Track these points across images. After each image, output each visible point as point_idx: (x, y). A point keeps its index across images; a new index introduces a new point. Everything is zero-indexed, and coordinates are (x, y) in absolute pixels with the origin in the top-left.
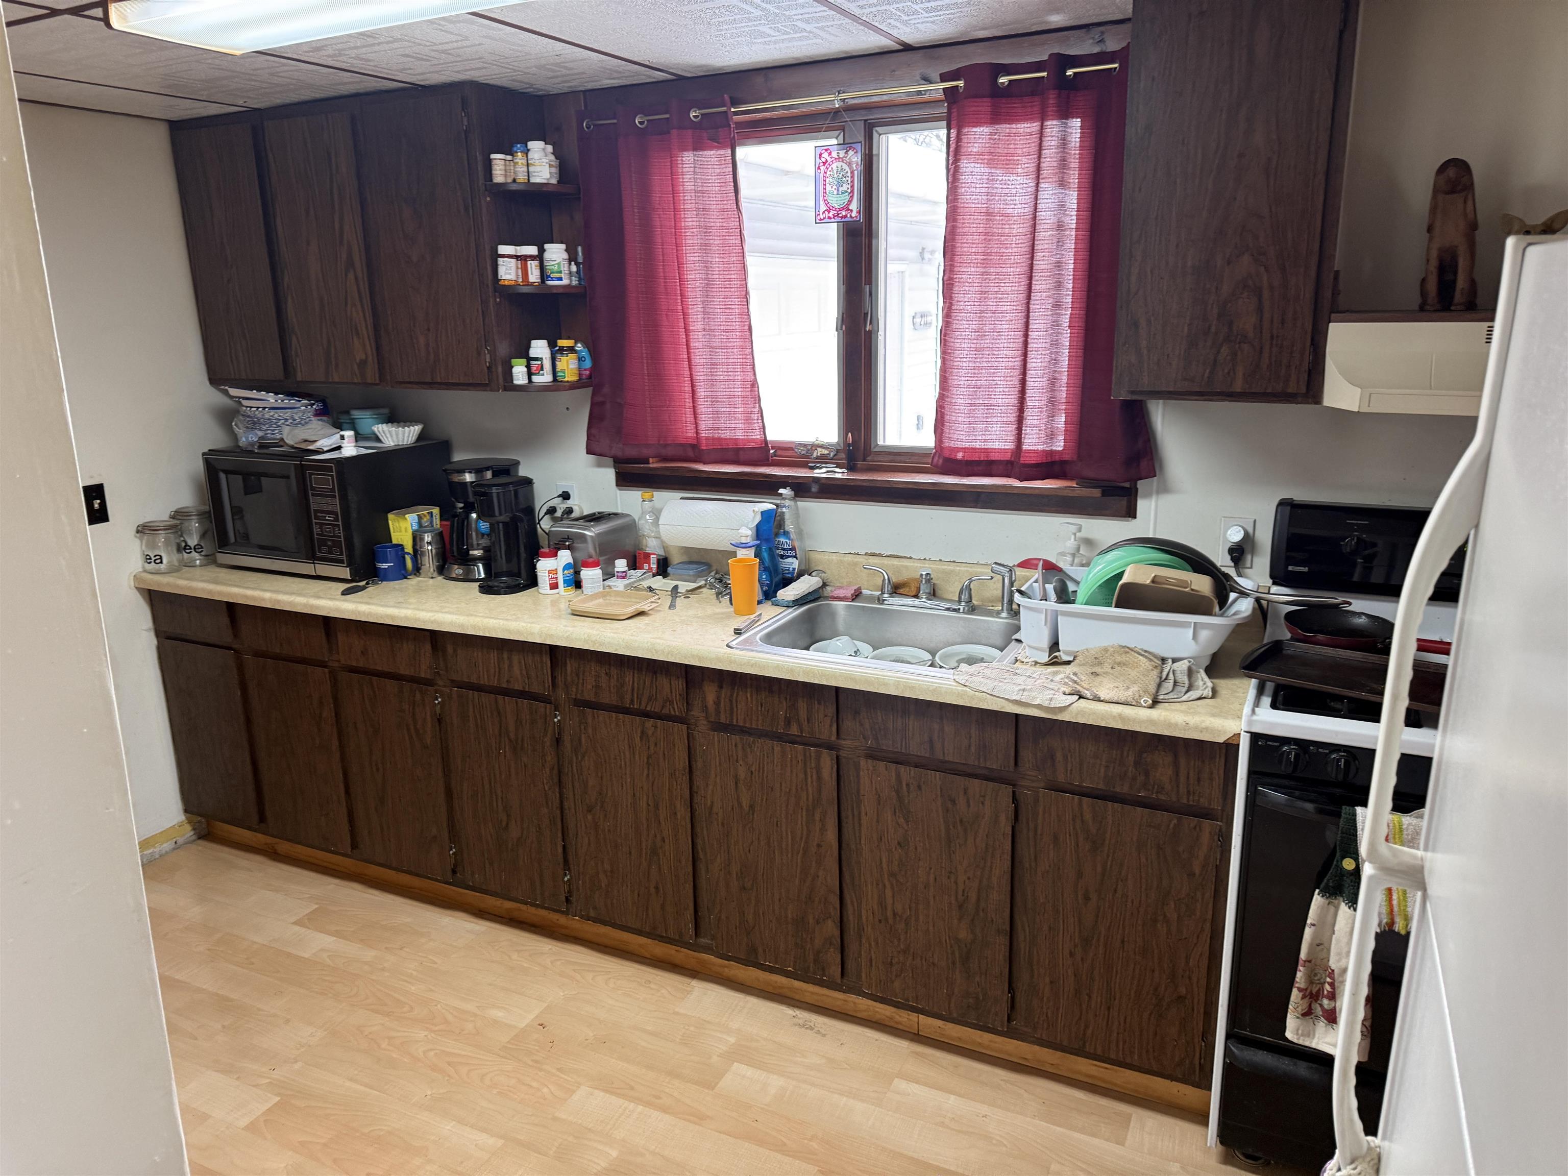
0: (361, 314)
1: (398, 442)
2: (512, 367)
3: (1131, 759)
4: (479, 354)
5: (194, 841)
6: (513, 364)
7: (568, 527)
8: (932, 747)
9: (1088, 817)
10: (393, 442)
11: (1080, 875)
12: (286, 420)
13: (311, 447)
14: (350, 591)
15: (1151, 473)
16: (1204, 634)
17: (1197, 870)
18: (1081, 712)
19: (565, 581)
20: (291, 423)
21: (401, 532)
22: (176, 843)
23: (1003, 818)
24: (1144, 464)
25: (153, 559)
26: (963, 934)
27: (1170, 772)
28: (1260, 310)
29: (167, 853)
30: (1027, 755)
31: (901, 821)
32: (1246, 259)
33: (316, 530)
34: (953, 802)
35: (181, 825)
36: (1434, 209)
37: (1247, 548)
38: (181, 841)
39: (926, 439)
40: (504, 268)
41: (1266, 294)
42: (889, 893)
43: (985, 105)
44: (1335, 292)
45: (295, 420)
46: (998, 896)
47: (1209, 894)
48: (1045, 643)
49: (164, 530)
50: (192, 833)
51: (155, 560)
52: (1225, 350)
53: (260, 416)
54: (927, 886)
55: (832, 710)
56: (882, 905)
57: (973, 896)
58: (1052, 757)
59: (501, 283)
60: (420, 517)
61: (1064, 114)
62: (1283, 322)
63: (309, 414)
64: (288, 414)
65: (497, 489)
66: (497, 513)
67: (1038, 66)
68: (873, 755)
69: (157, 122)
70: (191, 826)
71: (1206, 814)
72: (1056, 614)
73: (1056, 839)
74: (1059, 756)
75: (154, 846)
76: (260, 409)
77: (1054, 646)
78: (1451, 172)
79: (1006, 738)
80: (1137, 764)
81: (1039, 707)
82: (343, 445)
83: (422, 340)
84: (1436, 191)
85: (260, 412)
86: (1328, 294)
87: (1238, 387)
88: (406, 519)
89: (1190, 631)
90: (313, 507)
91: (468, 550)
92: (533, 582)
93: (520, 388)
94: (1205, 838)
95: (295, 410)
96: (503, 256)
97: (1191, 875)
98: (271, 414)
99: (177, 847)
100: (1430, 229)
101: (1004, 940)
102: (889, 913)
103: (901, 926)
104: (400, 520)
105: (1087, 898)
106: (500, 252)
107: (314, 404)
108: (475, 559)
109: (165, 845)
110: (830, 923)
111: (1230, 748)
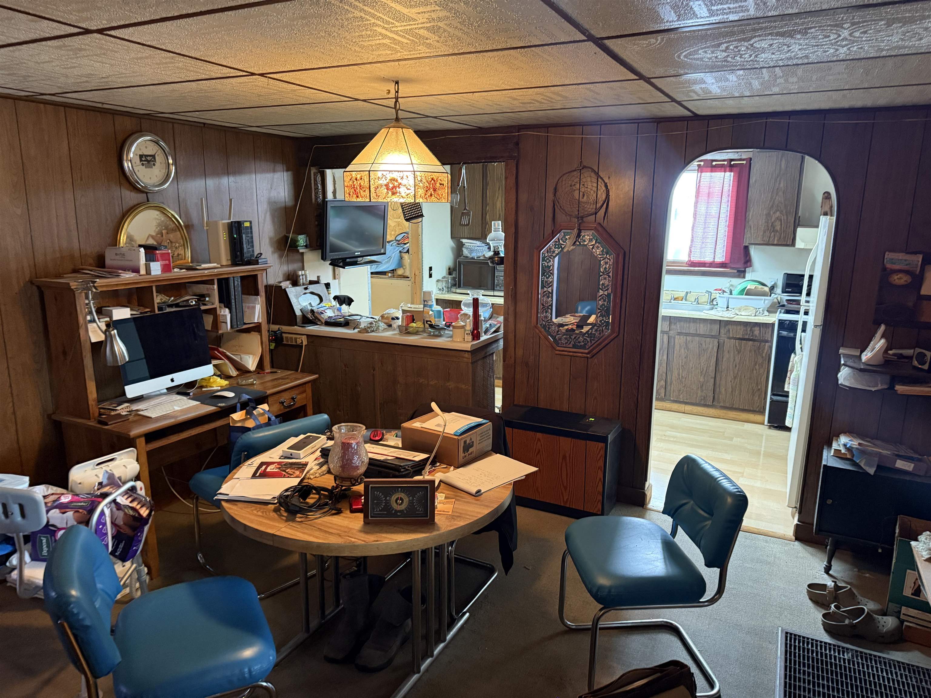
3: (749, 329)
8: (697, 331)
9: (737, 345)
11: (734, 360)
15: (751, 266)
16: (766, 302)
17: (764, 356)
18: (738, 318)
23: (715, 348)
24: (749, 264)
26: (702, 380)
27: (758, 332)
28: (781, 225)
30: (722, 331)
31: (686, 351)
32: (778, 213)
33: (496, 281)
34: (701, 344)
36: (822, 203)
37: (775, 286)
39: (685, 258)
41: (783, 221)
42: (681, 371)
43: (710, 169)
44: (799, 221)
46: (712, 368)
47: (767, 362)
48: (726, 307)
52: (772, 234)
53: (473, 248)
54: (692, 368)
55: (668, 323)
56: (679, 375)
57: (705, 369)
58: (729, 331)
61: (731, 171)
62: (786, 227)
67: (724, 160)
68: (680, 334)
71: (767, 341)
72: (729, 298)
73: (729, 352)
74: (731, 330)
77: (727, 308)
78: (826, 195)
79: (717, 327)
80: (750, 330)
81: (727, 317)
84: (823, 199)
86: (797, 221)
87: (775, 243)
89: (763, 301)
90: (496, 275)
94: (766, 347)
97: (763, 357)
100: (822, 207)
101: (713, 380)
102: (681, 376)
103: (684, 380)
105: (736, 366)
110: (662, 381)
111: (773, 324)
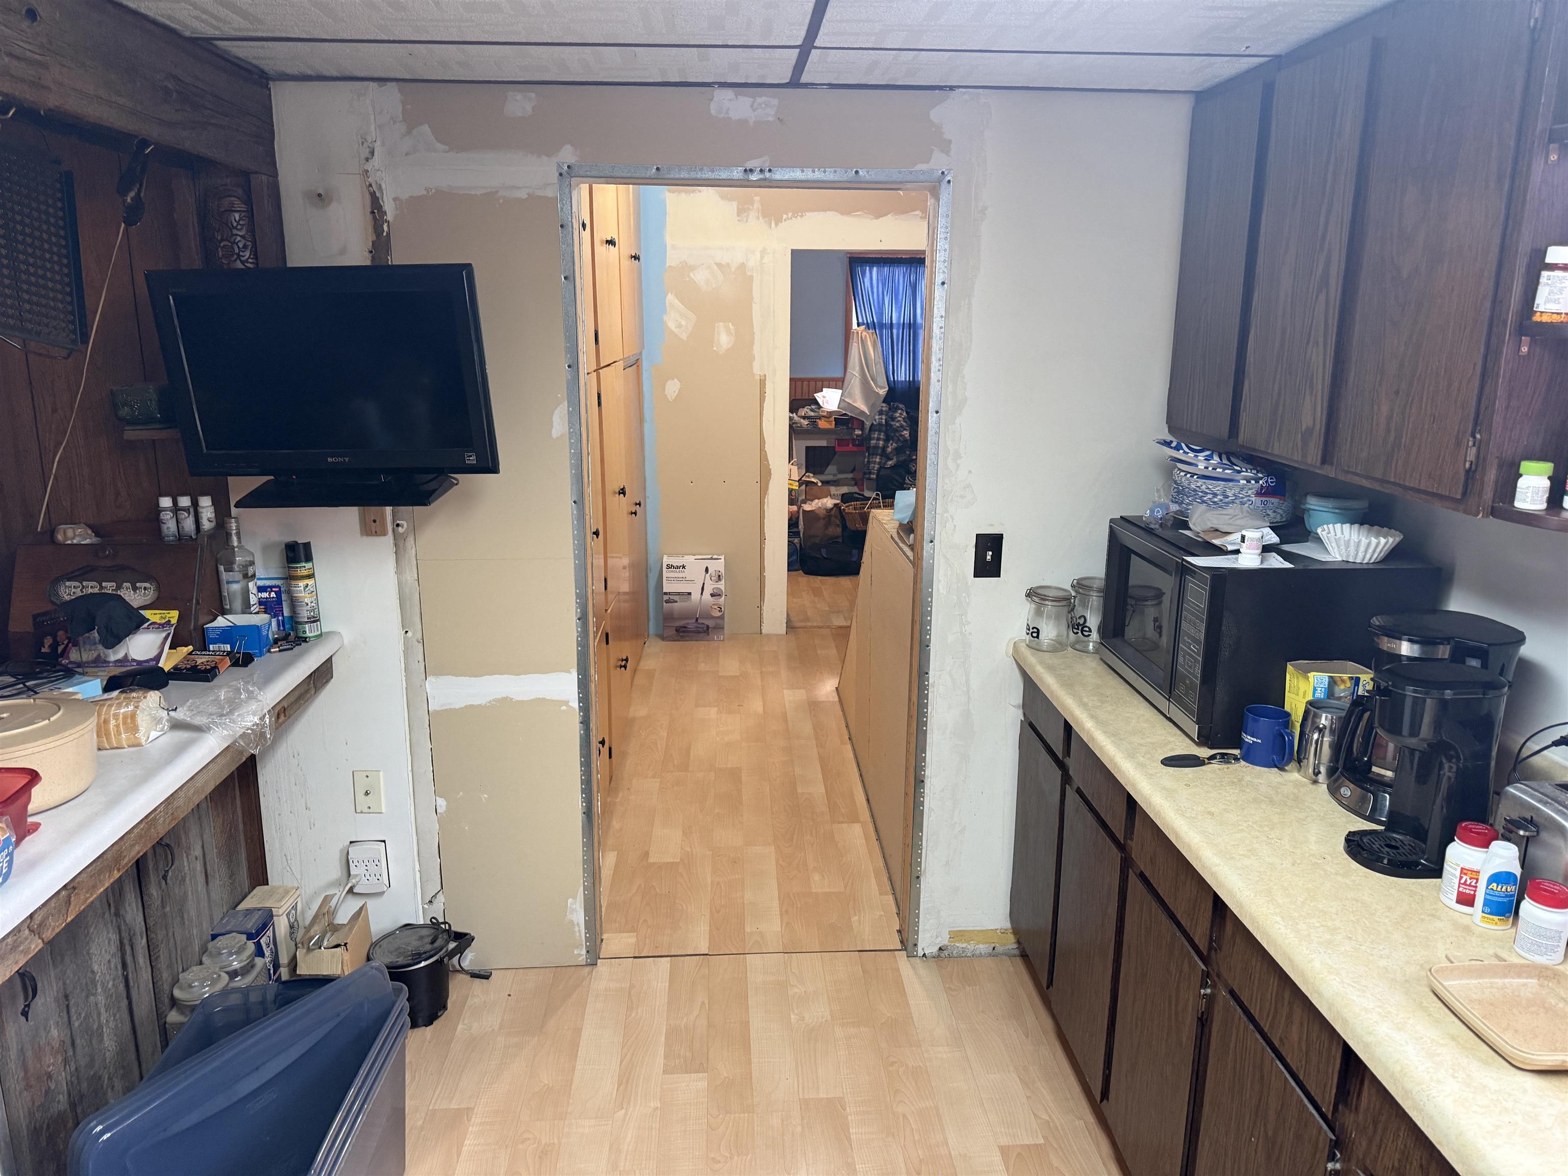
0: (1321, 357)
1: (1348, 556)
2: (1521, 475)
4: (1458, 444)
5: (1015, 956)
6: (1522, 471)
7: (1540, 801)
10: (1341, 555)
12: (1215, 495)
13: (1216, 542)
14: (1174, 763)
19: (1486, 903)
20: (1221, 500)
21: (1298, 695)
22: (994, 949)
25: (1031, 630)
29: (981, 955)
33: (1180, 658)
35: (1004, 932)
38: (1000, 949)
40: (1547, 289)
45: (1227, 497)
49: (1053, 601)
50: (1015, 946)
51: (1032, 633)
53: (1185, 484)
59: (1537, 318)
60: (1332, 682)
63: (1250, 492)
64: (1218, 487)
65: (1415, 691)
66: (1406, 730)
69: (1180, 95)
70: (1015, 937)
75: (968, 942)
76: (1189, 475)
82: (1241, 550)
83: (1385, 409)
85: (1188, 479)
88: (1307, 678)
90: (1183, 626)
91: (1370, 764)
92: (1436, 871)
93: (1527, 518)
95: (1231, 484)
96: (1553, 267)
98: (1198, 484)
99: (993, 953)
104: (1300, 678)
106: (1549, 259)
107: (1261, 479)
108: (1381, 784)
109: (981, 946)
